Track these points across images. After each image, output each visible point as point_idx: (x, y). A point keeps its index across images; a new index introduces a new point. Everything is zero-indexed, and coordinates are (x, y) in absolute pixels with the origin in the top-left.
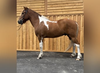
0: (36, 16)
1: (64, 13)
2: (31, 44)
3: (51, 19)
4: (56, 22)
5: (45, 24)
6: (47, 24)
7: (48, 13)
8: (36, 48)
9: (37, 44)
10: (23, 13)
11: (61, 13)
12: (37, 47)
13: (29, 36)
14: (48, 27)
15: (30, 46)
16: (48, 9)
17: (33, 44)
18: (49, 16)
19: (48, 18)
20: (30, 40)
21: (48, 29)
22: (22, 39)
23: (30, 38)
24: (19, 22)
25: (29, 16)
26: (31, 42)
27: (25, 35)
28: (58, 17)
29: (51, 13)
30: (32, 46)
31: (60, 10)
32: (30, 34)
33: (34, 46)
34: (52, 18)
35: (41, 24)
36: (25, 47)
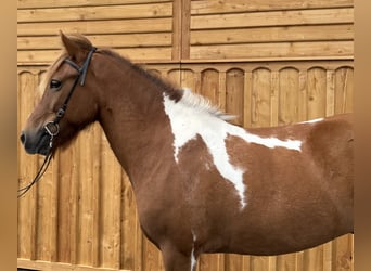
0: (148, 96)
1: (303, 51)
2: (87, 230)
3: (216, 86)
4: (295, 145)
5: (217, 162)
6: (233, 162)
7: (193, 49)
8: (116, 256)
9: (122, 236)
10: (54, 85)
11: (283, 51)
12: (126, 256)
13: (79, 186)
14: (240, 188)
15: (84, 246)
16: (195, 23)
17: (100, 232)
18: (198, 69)
19: (197, 77)
20: (84, 207)
21: (238, 198)
22: (33, 202)
23: (83, 196)
24: (32, 141)
25: (97, 101)
26: (87, 217)
27: (55, 178)
28: (262, 74)
29: (215, 49)
30: (95, 245)
31: (275, 34)
32: (83, 174)
33: (105, 244)
34: (222, 77)
35: (184, 162)
36: (53, 247)
